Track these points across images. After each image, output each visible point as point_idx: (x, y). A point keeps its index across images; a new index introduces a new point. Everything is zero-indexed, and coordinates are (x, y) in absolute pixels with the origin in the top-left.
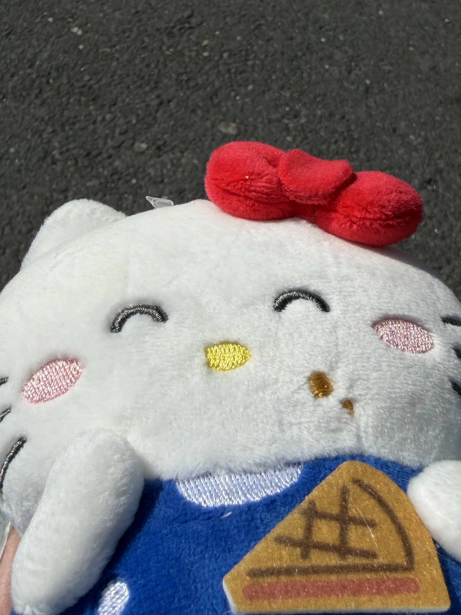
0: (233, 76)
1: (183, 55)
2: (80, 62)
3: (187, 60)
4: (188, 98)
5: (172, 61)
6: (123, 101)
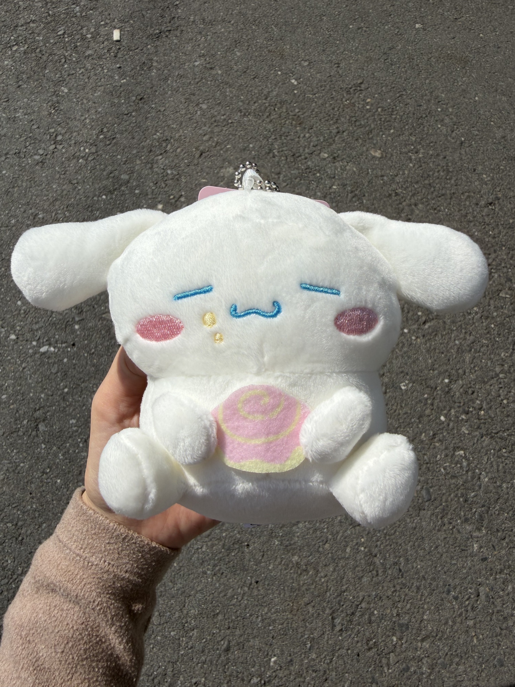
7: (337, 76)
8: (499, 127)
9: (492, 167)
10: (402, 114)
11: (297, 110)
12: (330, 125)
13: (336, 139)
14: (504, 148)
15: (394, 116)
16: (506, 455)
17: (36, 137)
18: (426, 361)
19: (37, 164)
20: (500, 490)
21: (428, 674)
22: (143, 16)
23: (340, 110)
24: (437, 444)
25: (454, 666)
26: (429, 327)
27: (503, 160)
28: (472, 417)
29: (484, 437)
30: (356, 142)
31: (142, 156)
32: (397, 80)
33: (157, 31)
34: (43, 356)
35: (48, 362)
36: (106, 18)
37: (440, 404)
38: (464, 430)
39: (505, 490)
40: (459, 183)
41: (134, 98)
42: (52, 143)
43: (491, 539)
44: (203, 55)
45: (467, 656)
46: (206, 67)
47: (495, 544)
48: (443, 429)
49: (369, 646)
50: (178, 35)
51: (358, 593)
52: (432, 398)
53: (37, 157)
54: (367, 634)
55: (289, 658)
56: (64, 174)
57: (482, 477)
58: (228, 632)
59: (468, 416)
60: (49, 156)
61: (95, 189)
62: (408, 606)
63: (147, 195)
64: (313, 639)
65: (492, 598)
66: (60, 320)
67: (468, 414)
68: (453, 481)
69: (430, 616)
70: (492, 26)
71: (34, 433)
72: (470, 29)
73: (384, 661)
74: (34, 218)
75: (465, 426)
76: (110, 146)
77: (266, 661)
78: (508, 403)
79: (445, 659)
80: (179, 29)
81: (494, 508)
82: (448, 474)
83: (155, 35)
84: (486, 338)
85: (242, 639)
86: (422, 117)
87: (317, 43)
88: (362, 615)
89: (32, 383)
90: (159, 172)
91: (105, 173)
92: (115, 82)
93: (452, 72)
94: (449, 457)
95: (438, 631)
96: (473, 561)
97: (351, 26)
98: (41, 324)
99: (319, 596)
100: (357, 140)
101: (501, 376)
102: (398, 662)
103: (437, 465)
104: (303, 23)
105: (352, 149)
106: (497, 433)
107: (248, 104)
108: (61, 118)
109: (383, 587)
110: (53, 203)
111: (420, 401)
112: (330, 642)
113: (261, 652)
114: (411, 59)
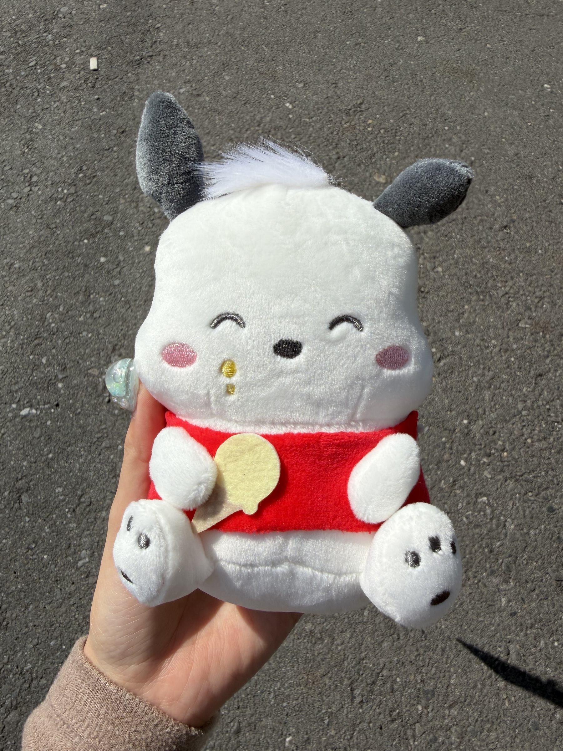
7: (335, 97)
8: (511, 144)
9: (505, 187)
10: (406, 135)
11: (293, 136)
12: (329, 150)
13: (337, 165)
14: (518, 166)
15: (398, 138)
16: (532, 498)
17: (8, 179)
18: (442, 401)
19: (11, 208)
20: (527, 537)
21: (457, 744)
22: (122, 41)
23: (340, 134)
24: (458, 492)
25: (485, 732)
26: (445, 364)
27: (517, 179)
28: (494, 460)
29: (508, 481)
30: (358, 168)
31: (126, 194)
32: (400, 98)
33: (138, 57)
34: (24, 419)
35: (30, 426)
36: (82, 46)
37: (460, 447)
38: (487, 474)
39: (533, 538)
40: (471, 206)
41: (115, 132)
42: (27, 184)
43: (519, 591)
44: (189, 81)
45: (499, 721)
46: (192, 94)
47: (524, 597)
48: (463, 474)
49: (393, 717)
50: (161, 60)
51: (378, 659)
52: (451, 441)
53: (10, 201)
54: (390, 704)
55: (306, 736)
56: (41, 218)
57: (507, 524)
58: (238, 712)
59: (490, 459)
60: (23, 200)
61: (76, 233)
62: (434, 670)
63: (133, 236)
64: (332, 713)
65: (524, 656)
66: (41, 379)
67: (490, 456)
68: (477, 530)
69: (457, 680)
70: (500, 35)
71: (17, 505)
72: (476, 40)
73: (409, 732)
74: (10, 268)
75: (487, 469)
76: (91, 185)
77: (281, 742)
78: (532, 442)
79: (475, 726)
80: (162, 54)
81: (522, 557)
82: (471, 523)
83: (136, 61)
84: (506, 373)
85: (253, 718)
86: (428, 137)
87: (312, 63)
88: (384, 684)
89: (12, 450)
90: (145, 211)
91: (86, 215)
92: (94, 114)
93: (459, 86)
94: (471, 505)
95: (466, 696)
96: (501, 616)
97: (348, 43)
98: (21, 384)
99: (336, 666)
100: (359, 165)
101: (524, 413)
102: (425, 732)
103: (459, 514)
104: (295, 41)
105: (353, 175)
106: (522, 475)
107: (240, 132)
108: (36, 157)
109: (405, 652)
110: (29, 251)
111: (438, 446)
112: (350, 716)
113: (275, 732)
114: (414, 74)
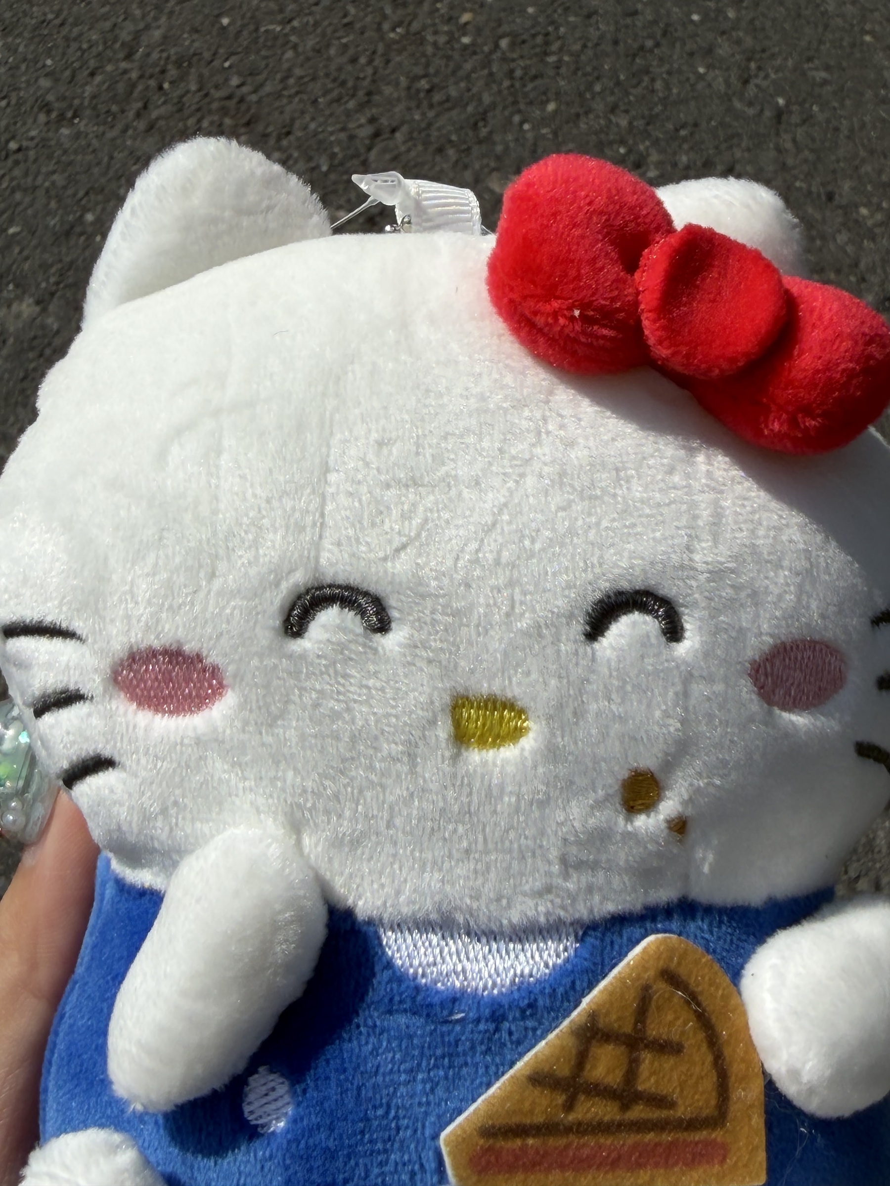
0: (518, 85)
1: (422, 41)
2: (221, 51)
3: (430, 50)
4: (429, 125)
5: (400, 52)
6: (305, 128)
